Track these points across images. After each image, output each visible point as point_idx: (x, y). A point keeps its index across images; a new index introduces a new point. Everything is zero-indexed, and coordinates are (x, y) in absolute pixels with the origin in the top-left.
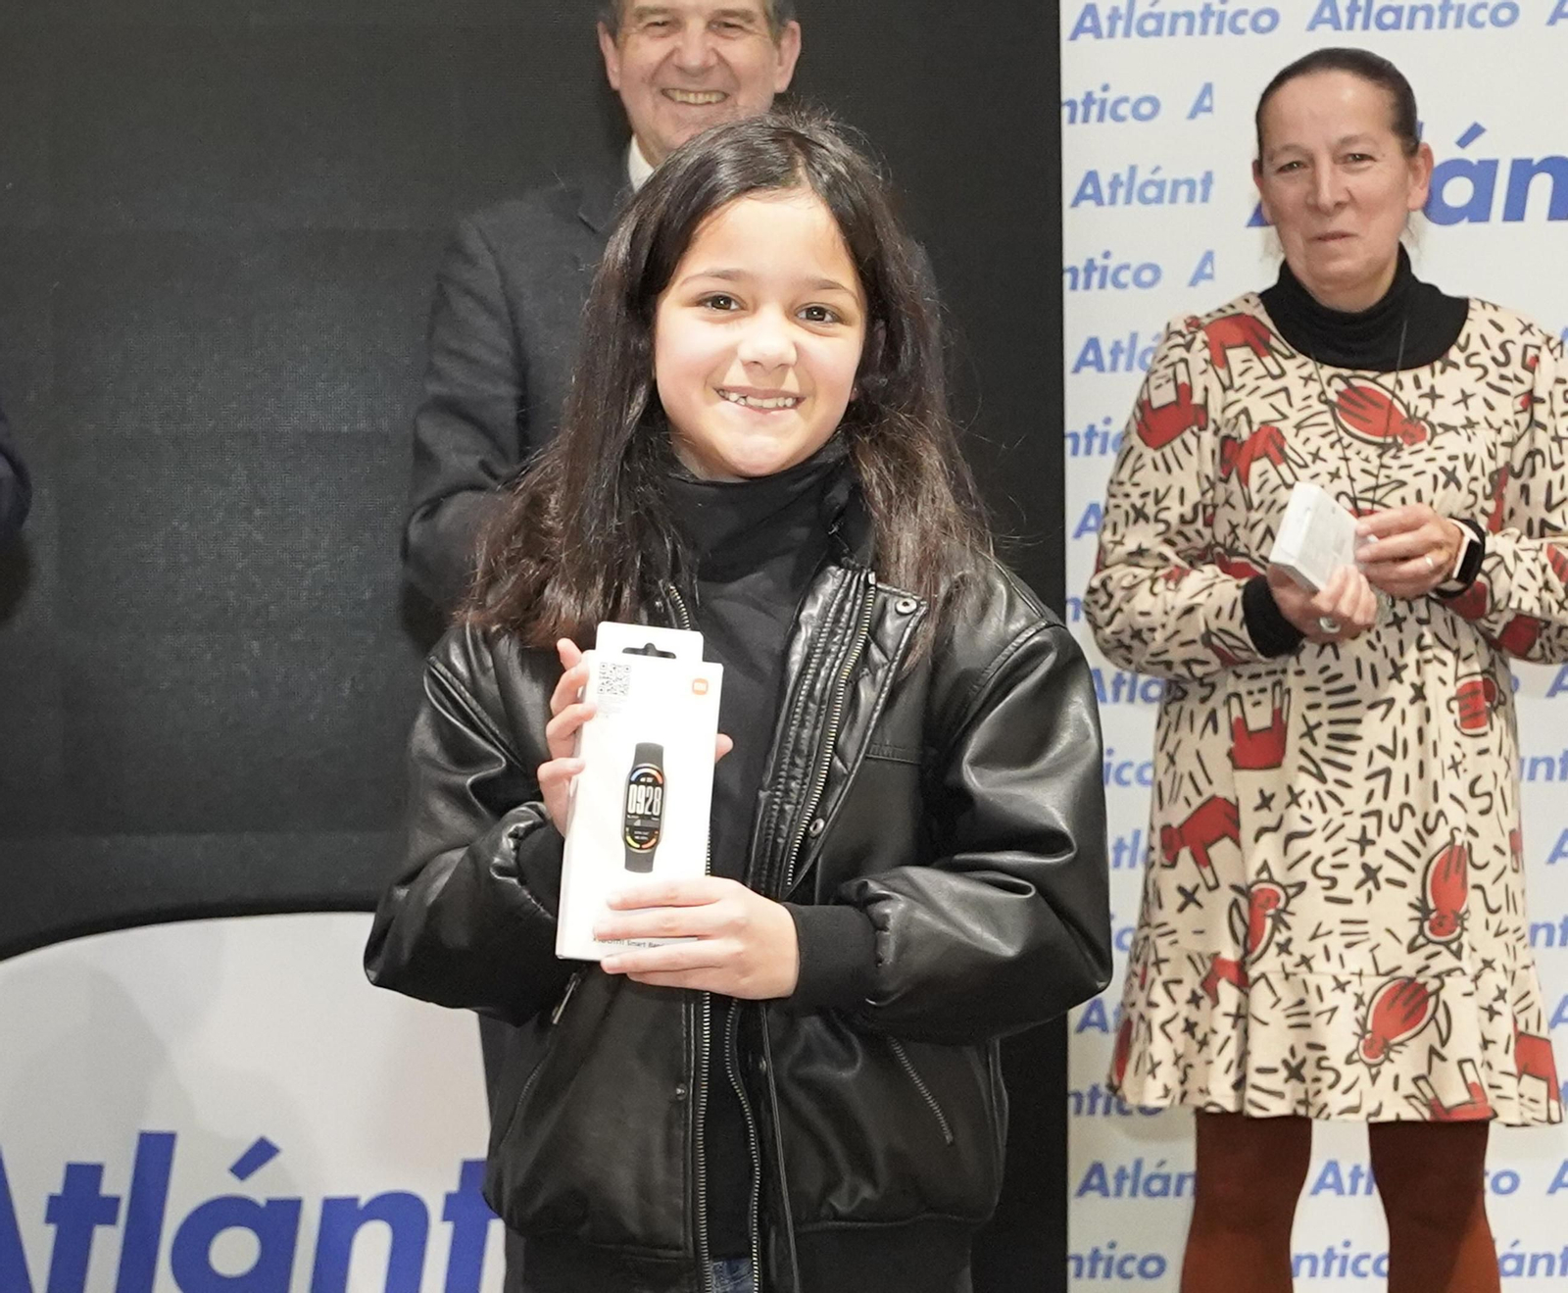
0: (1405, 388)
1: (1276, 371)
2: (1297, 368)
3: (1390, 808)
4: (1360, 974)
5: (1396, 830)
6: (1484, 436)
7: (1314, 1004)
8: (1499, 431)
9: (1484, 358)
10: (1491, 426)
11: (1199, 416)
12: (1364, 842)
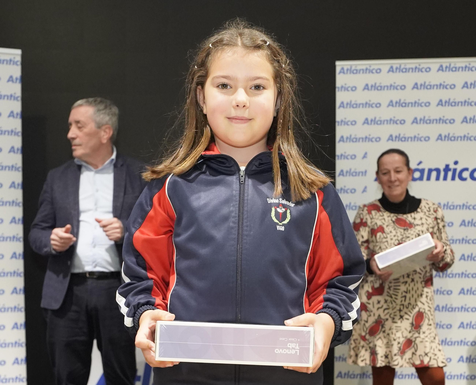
0: (409, 217)
1: (381, 214)
2: (386, 214)
3: (406, 303)
4: (399, 338)
5: (407, 308)
6: (425, 226)
7: (390, 343)
8: (429, 225)
9: (425, 210)
10: (427, 224)
11: (365, 224)
12: (400, 310)
